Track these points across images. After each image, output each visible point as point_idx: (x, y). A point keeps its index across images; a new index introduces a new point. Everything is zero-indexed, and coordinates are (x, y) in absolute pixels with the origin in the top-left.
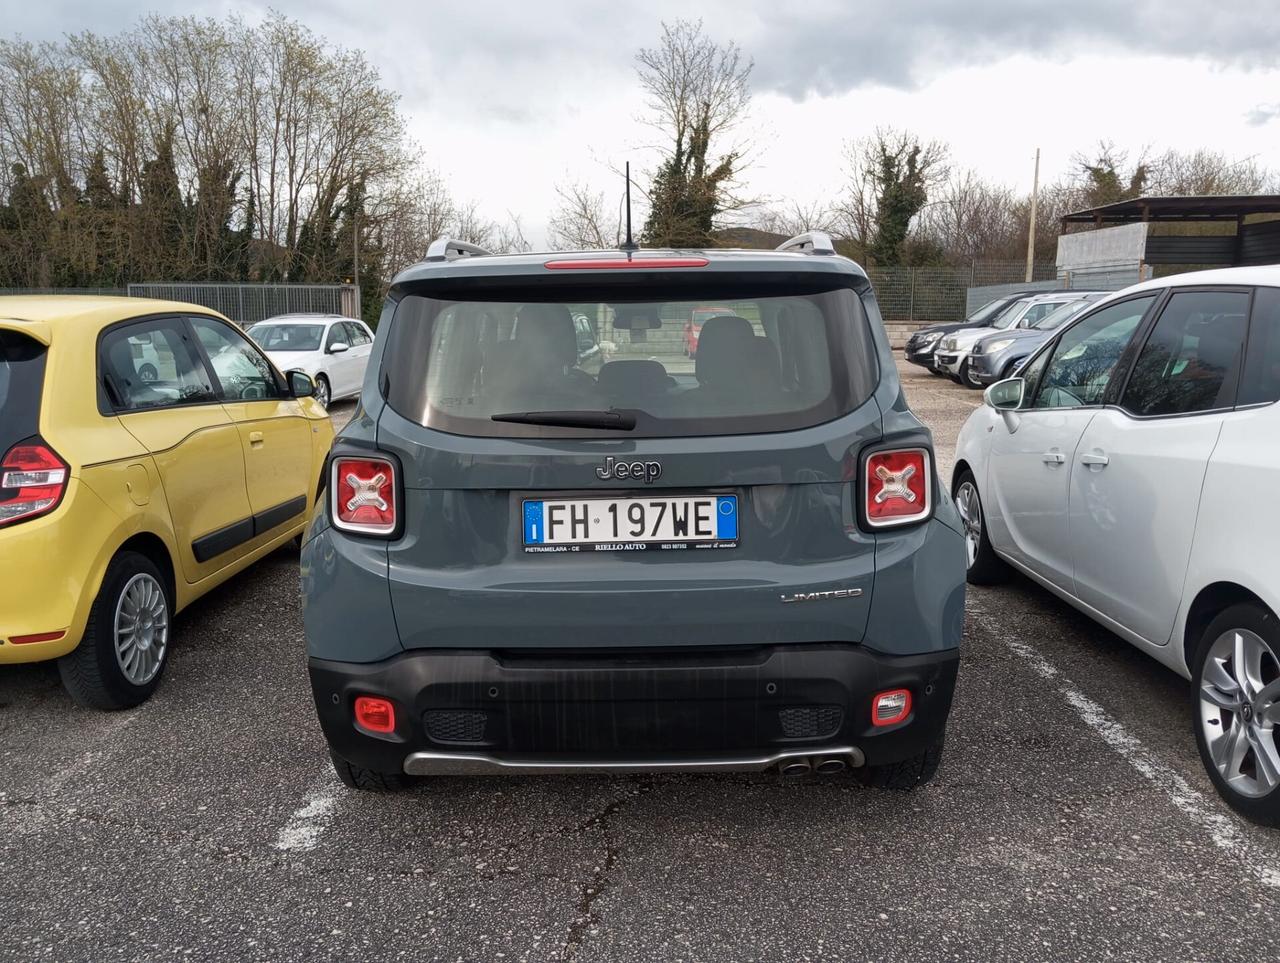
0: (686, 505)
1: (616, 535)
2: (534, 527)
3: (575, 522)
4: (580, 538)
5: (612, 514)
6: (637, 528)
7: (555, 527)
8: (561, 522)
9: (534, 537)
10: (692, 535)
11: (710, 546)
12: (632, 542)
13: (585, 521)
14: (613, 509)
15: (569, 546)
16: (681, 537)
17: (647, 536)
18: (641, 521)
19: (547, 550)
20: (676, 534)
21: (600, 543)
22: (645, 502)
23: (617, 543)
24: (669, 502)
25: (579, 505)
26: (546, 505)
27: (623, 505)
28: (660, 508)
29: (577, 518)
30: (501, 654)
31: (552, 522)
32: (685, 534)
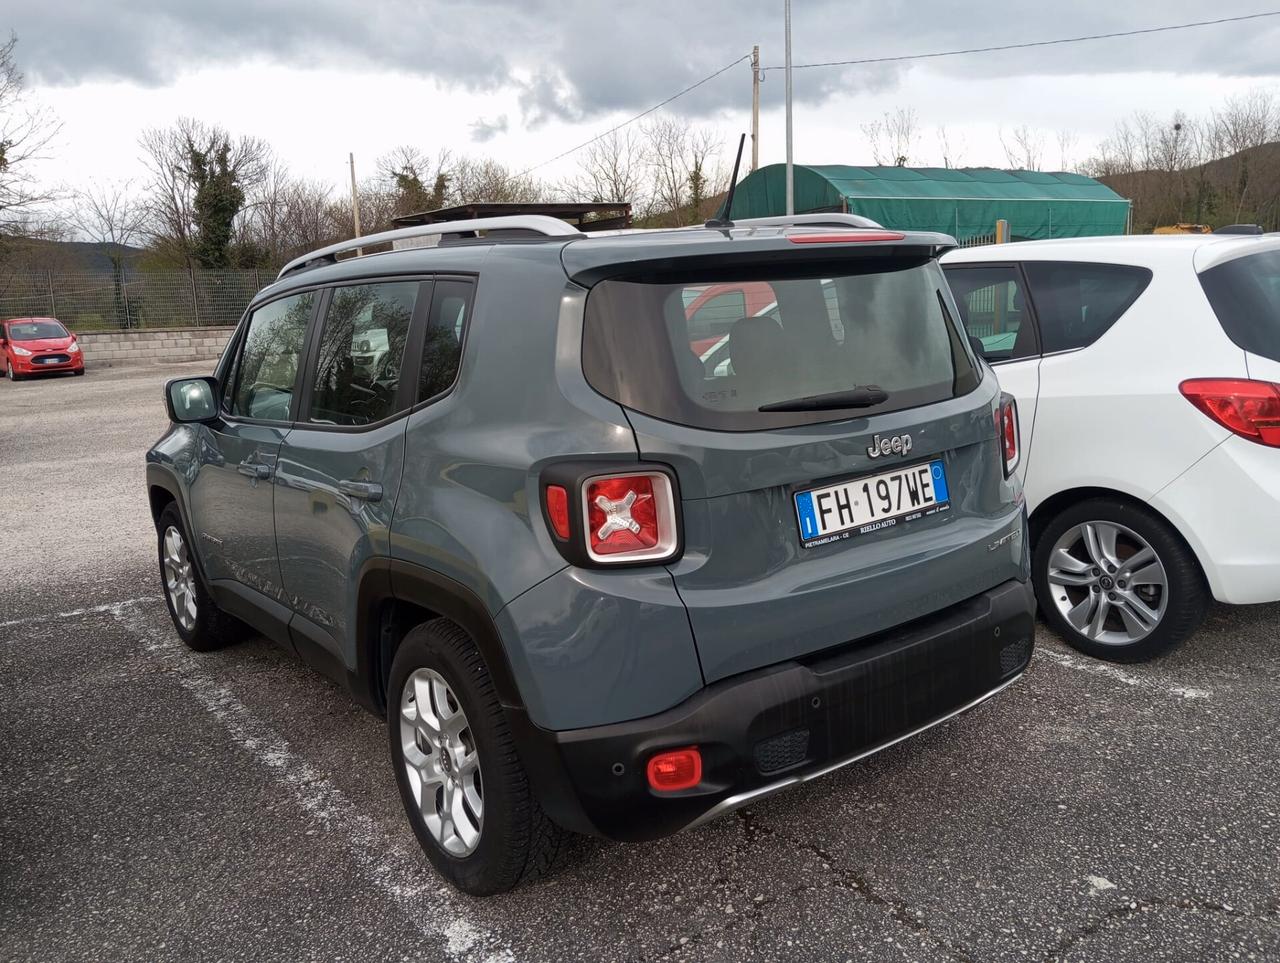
0: (914, 474)
1: (873, 515)
2: (808, 519)
3: (841, 508)
4: (848, 525)
5: (866, 494)
6: (885, 504)
7: (825, 515)
8: (829, 511)
9: (810, 531)
10: (923, 505)
11: (933, 511)
12: (885, 520)
13: (848, 506)
14: (866, 489)
15: (839, 533)
16: (917, 507)
17: (894, 512)
18: (887, 497)
19: (823, 541)
20: (913, 505)
21: (864, 526)
22: (886, 477)
23: (875, 523)
24: (902, 473)
25: (840, 489)
26: (814, 495)
27: (872, 482)
28: (898, 481)
29: (842, 503)
30: (809, 660)
31: (823, 512)
32: (919, 503)
